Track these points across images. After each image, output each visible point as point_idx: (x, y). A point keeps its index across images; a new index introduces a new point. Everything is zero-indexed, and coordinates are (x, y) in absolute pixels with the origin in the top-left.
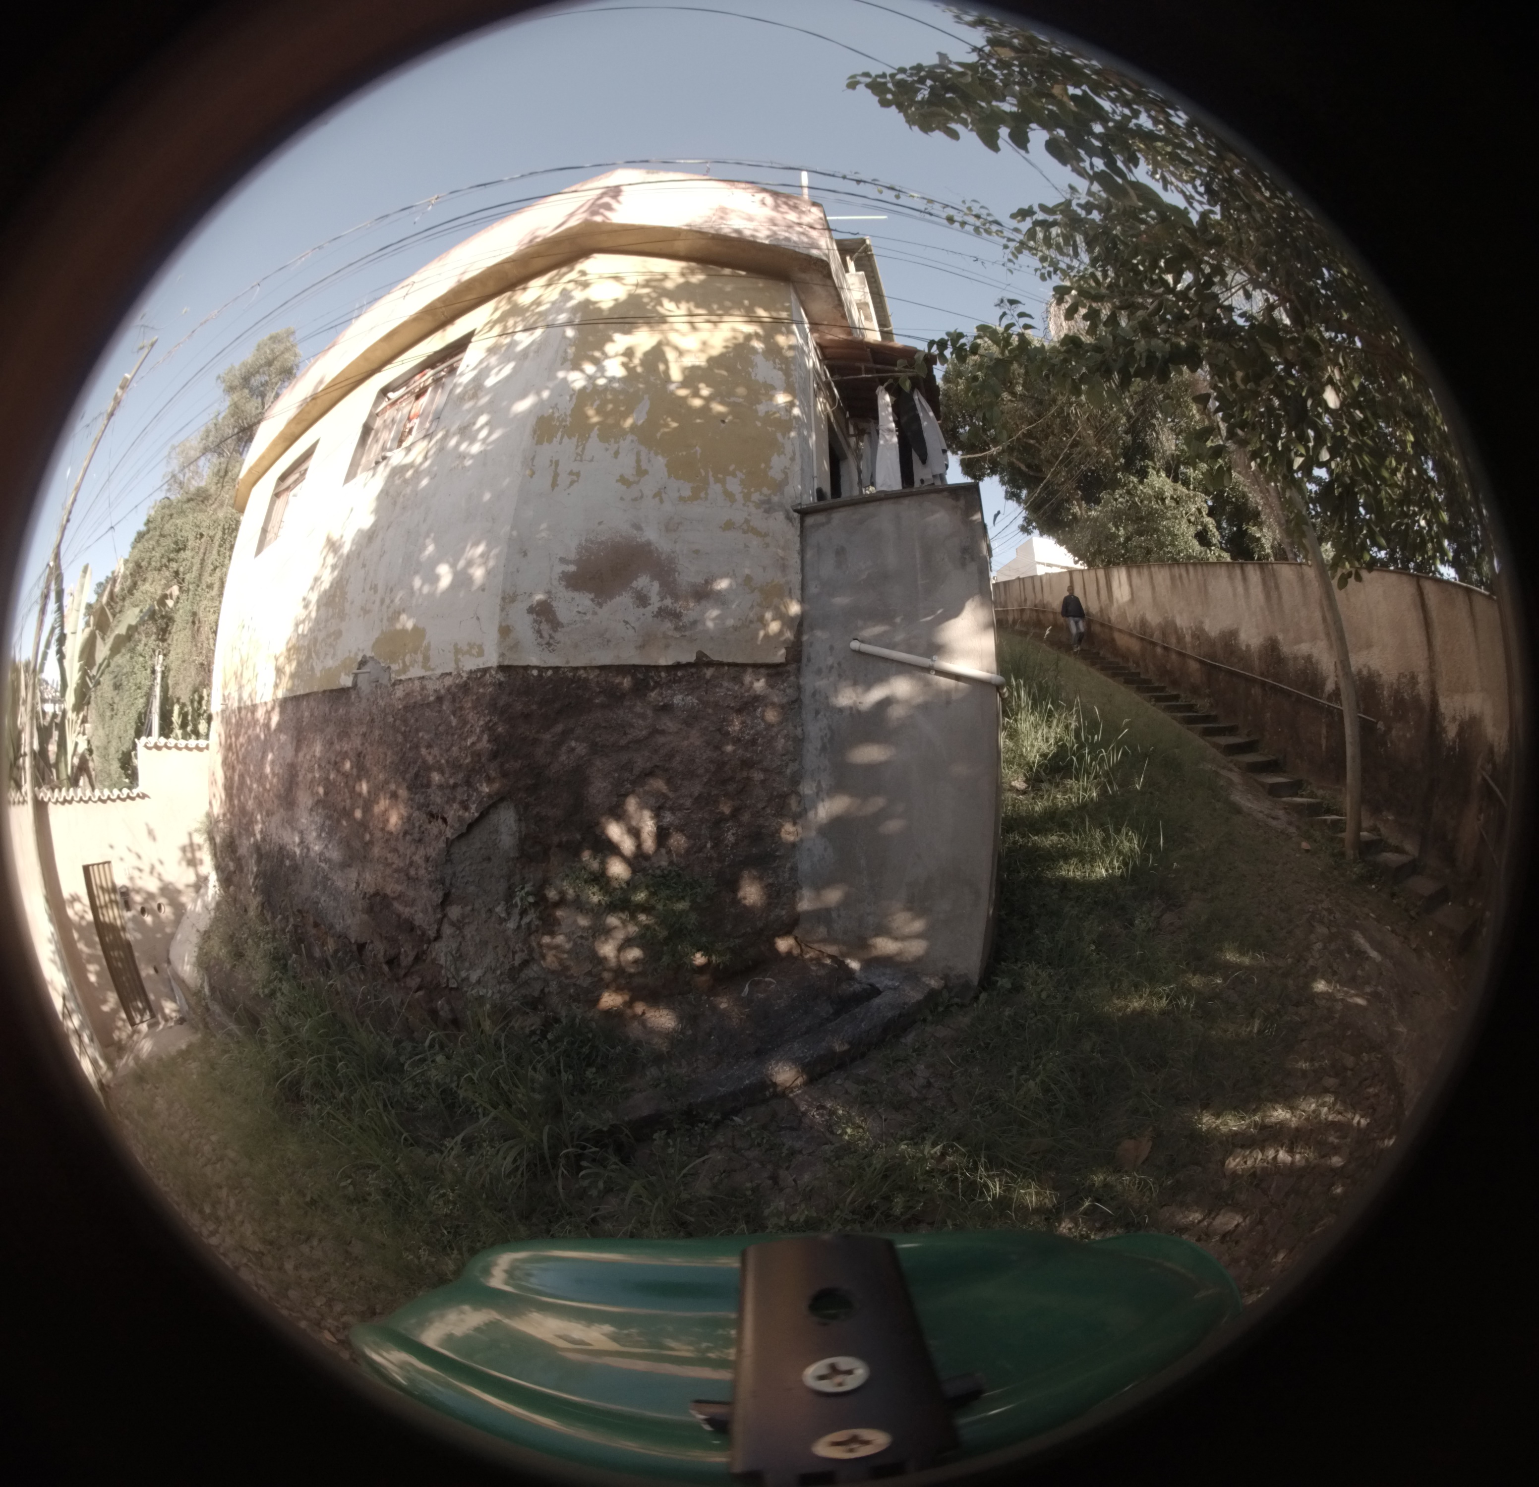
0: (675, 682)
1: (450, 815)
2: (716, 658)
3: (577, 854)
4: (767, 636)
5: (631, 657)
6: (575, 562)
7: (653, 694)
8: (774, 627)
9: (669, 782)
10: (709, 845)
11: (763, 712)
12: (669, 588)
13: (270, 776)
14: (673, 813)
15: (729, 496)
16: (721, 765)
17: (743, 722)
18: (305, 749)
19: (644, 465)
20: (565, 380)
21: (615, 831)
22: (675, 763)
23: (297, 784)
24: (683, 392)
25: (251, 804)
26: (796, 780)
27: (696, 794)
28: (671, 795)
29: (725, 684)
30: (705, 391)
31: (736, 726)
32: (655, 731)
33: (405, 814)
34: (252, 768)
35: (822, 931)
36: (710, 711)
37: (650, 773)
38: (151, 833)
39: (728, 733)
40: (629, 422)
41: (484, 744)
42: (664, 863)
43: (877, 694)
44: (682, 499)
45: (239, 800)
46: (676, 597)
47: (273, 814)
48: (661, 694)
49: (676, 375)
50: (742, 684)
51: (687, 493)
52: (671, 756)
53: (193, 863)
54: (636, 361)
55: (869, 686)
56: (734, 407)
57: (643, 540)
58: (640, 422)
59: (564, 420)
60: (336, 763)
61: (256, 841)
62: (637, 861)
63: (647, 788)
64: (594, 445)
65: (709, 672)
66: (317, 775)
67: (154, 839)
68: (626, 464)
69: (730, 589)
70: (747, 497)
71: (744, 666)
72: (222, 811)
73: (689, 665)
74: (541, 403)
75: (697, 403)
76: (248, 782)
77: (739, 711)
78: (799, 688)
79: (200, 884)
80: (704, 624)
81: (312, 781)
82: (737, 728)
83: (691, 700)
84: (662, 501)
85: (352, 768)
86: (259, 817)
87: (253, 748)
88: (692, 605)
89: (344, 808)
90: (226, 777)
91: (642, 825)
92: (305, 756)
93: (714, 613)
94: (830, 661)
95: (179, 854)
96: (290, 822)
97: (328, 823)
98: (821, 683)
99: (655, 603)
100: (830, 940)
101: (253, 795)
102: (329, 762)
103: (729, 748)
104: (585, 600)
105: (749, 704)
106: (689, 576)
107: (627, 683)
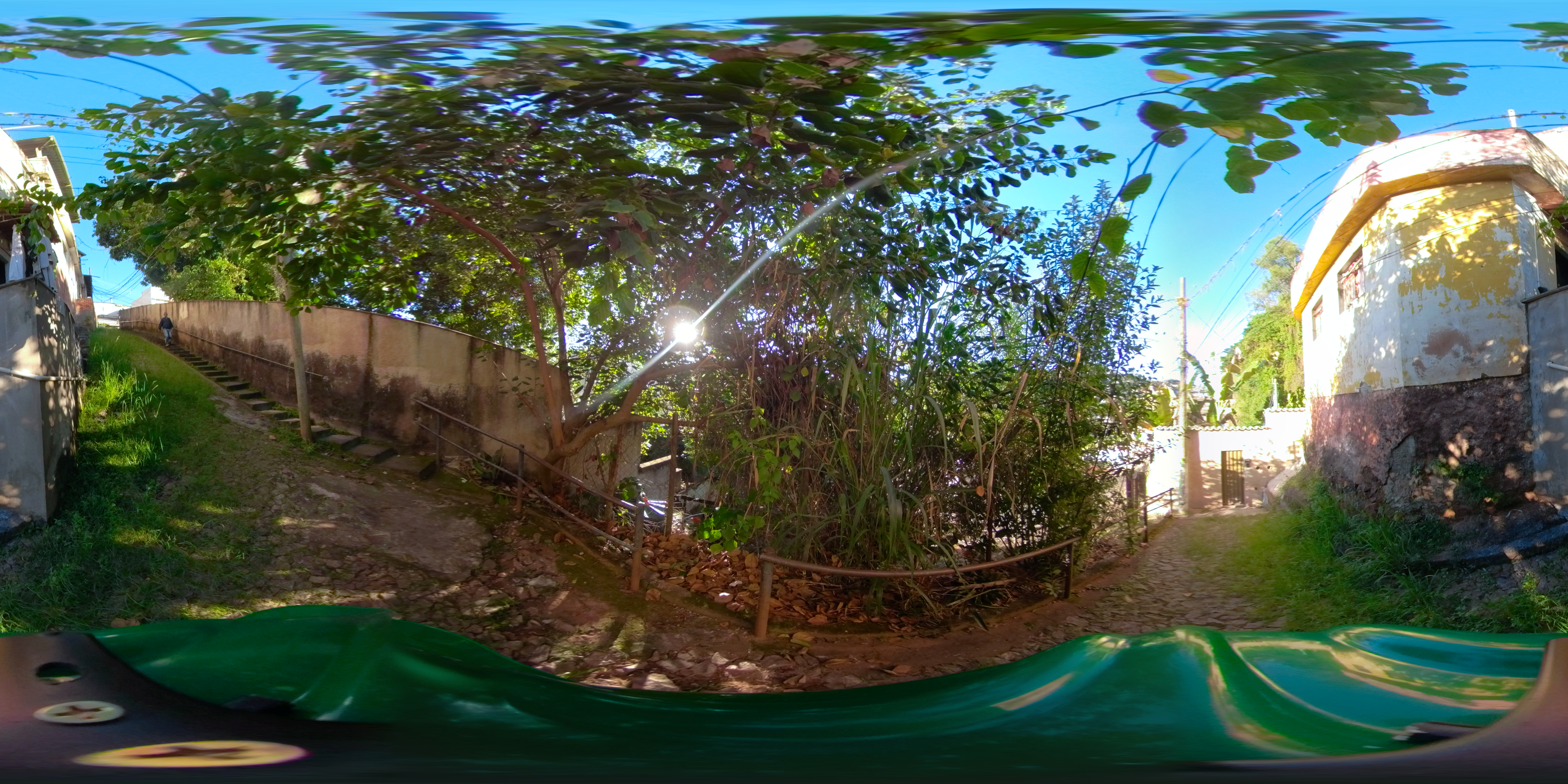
0: (1473, 387)
1: (1393, 440)
2: (1490, 375)
3: (1437, 456)
4: (1512, 363)
5: (1455, 379)
6: (1428, 343)
7: (1464, 393)
8: (1516, 358)
9: (1473, 427)
10: (1492, 453)
11: (1513, 396)
12: (1467, 348)
14: (1476, 440)
15: (1489, 302)
16: (1495, 420)
17: (1504, 401)
19: (1449, 296)
20: (1404, 265)
21: (1451, 447)
22: (1476, 420)
24: (1460, 257)
26: (1530, 425)
27: (1485, 432)
28: (1474, 433)
29: (1495, 386)
30: (1471, 254)
31: (1501, 403)
32: (1466, 408)
35: (1544, 491)
36: (1489, 398)
37: (1466, 424)
39: (1498, 406)
40: (1438, 278)
41: (1402, 415)
42: (1473, 460)
43: (1558, 386)
44: (1468, 308)
46: (1471, 352)
48: (1468, 392)
49: (1455, 249)
50: (1503, 385)
51: (1470, 305)
52: (1474, 417)
54: (1434, 247)
55: (1555, 383)
56: (1486, 258)
57: (1454, 329)
58: (1443, 277)
59: (1410, 284)
62: (1461, 459)
63: (1464, 430)
64: (1425, 292)
65: (1488, 382)
68: (1441, 297)
69: (1494, 345)
70: (1498, 301)
71: (1503, 378)
73: (1479, 379)
74: (1398, 278)
75: (1468, 260)
77: (1502, 397)
78: (1529, 384)
80: (1484, 361)
83: (1482, 394)
84: (1459, 311)
88: (1478, 354)
91: (1463, 444)
93: (1488, 356)
94: (1541, 371)
98: (1537, 382)
99: (1462, 355)
100: (1547, 495)
103: (1498, 413)
104: (1434, 358)
105: (1507, 394)
106: (1475, 341)
107: (1454, 389)
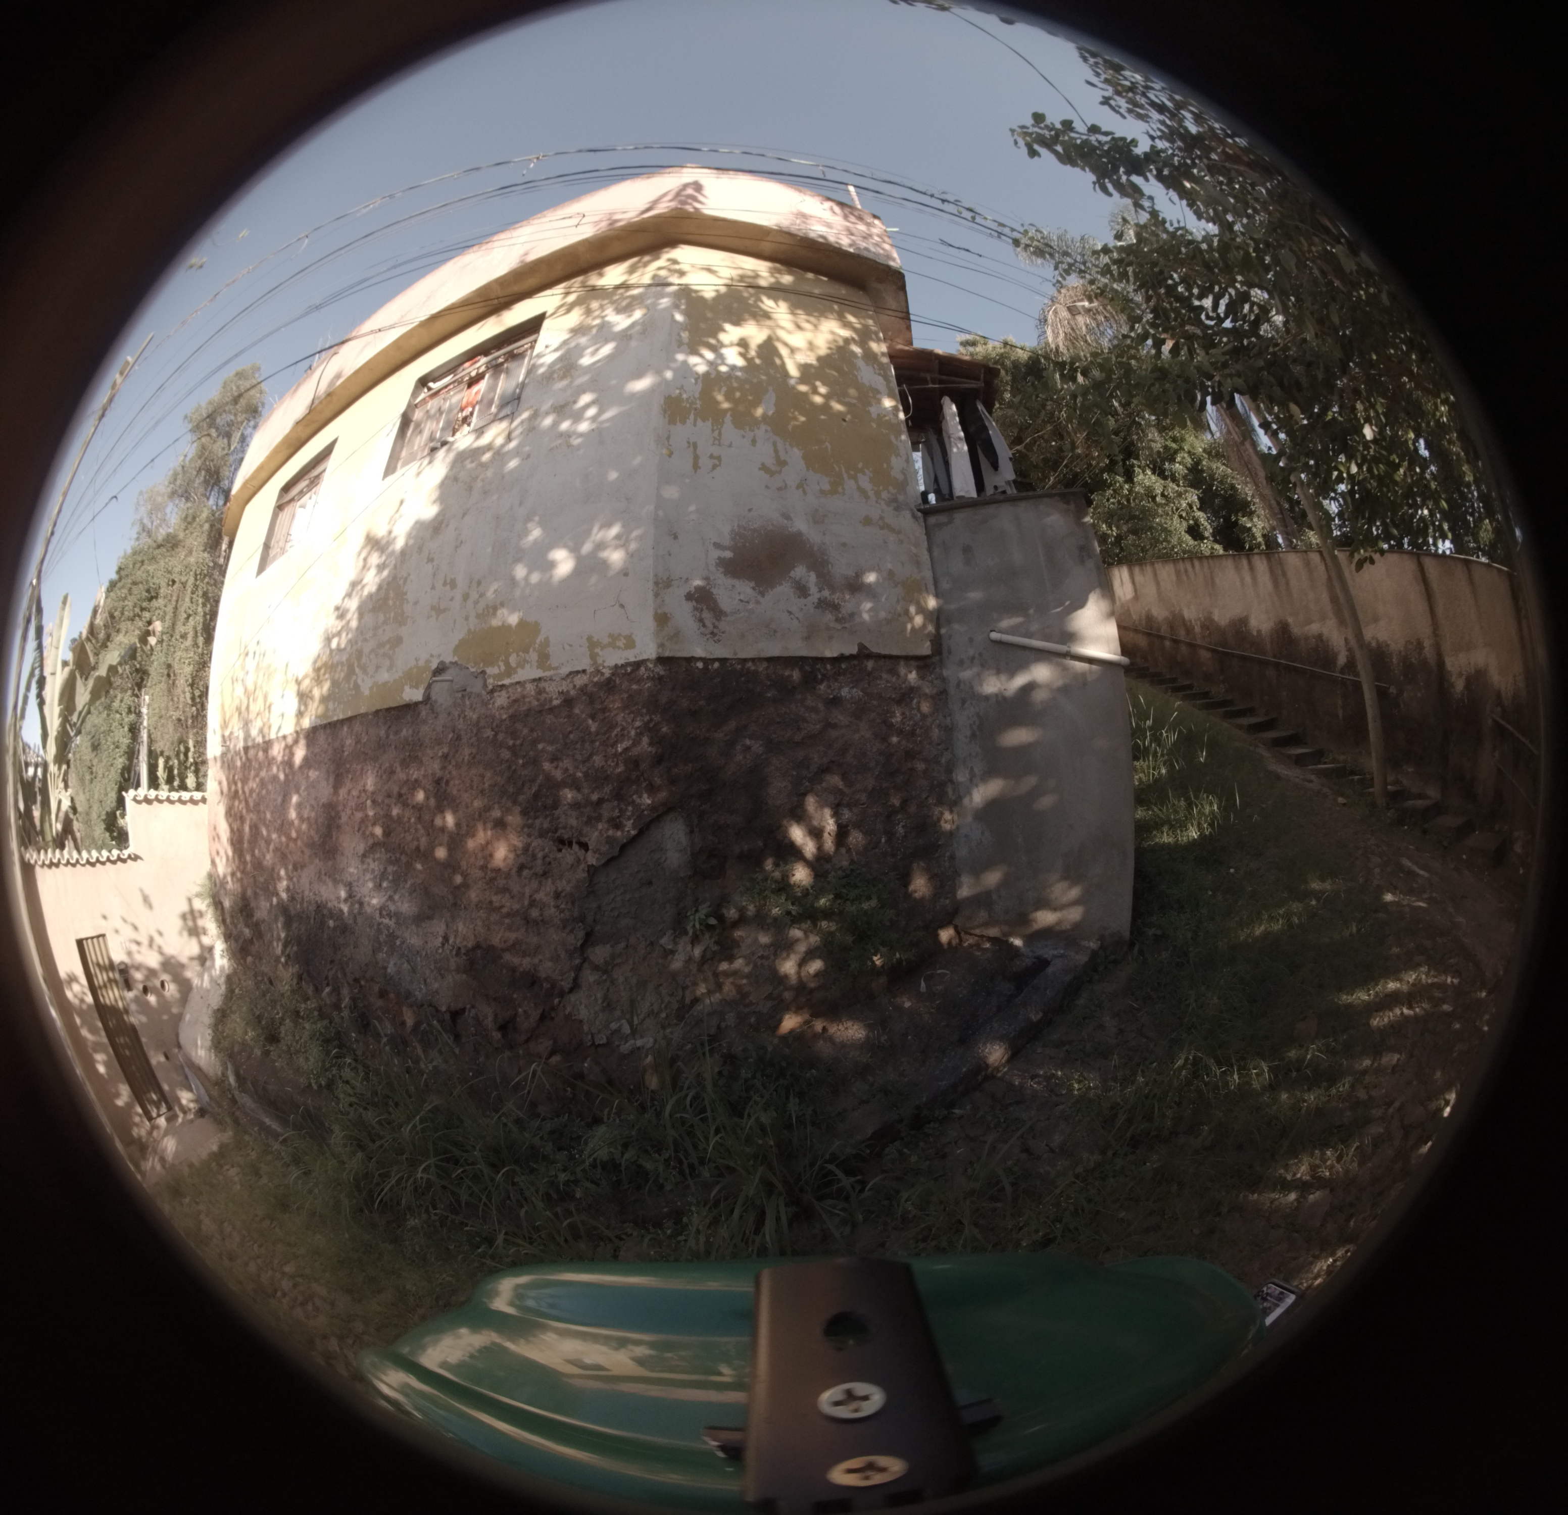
0: (839, 674)
1: (593, 837)
2: (875, 650)
3: (757, 863)
4: (913, 628)
5: (798, 648)
6: (733, 549)
7: (822, 687)
8: (918, 620)
9: (844, 777)
10: (883, 840)
11: (919, 702)
12: (825, 580)
13: (296, 822)
14: (851, 810)
15: (863, 493)
16: (889, 757)
17: (903, 714)
18: (348, 784)
19: (783, 457)
20: (685, 363)
21: (797, 834)
22: (848, 758)
23: (339, 827)
25: (269, 859)
26: (948, 768)
27: (870, 788)
28: (846, 790)
29: (885, 676)
31: (897, 718)
32: (825, 726)
33: (520, 845)
34: (268, 816)
36: (875, 703)
37: (825, 770)
38: (146, 899)
39: (892, 725)
40: (759, 412)
41: (643, 747)
42: (845, 863)
43: (1020, 680)
44: (822, 492)
45: (253, 855)
46: (833, 589)
47: (303, 867)
48: (829, 687)
50: (899, 676)
51: (826, 486)
52: (844, 750)
53: (195, 932)
54: (752, 353)
55: (1012, 673)
57: (795, 530)
58: (770, 413)
59: (693, 403)
60: (400, 795)
61: (281, 903)
62: (819, 865)
63: (824, 785)
64: (729, 430)
65: (870, 664)
66: (371, 813)
67: (150, 907)
68: (765, 452)
69: (877, 582)
70: (878, 495)
71: (898, 659)
72: (229, 870)
73: (852, 657)
74: (664, 383)
75: (818, 399)
76: (265, 832)
77: (899, 702)
78: (947, 678)
79: (204, 957)
80: (861, 616)
81: (362, 821)
82: (899, 719)
83: (857, 693)
84: (805, 493)
85: (427, 798)
86: (282, 873)
87: (268, 792)
88: (847, 597)
89: (418, 849)
90: (232, 830)
91: (823, 824)
92: (349, 792)
93: (868, 606)
94: (973, 650)
95: (179, 923)
96: (334, 875)
97: (390, 869)
98: (966, 673)
99: (815, 594)
100: (991, 922)
101: (272, 847)
102: (389, 796)
103: (894, 740)
104: (745, 588)
105: (906, 696)
106: (841, 568)
107: (796, 675)
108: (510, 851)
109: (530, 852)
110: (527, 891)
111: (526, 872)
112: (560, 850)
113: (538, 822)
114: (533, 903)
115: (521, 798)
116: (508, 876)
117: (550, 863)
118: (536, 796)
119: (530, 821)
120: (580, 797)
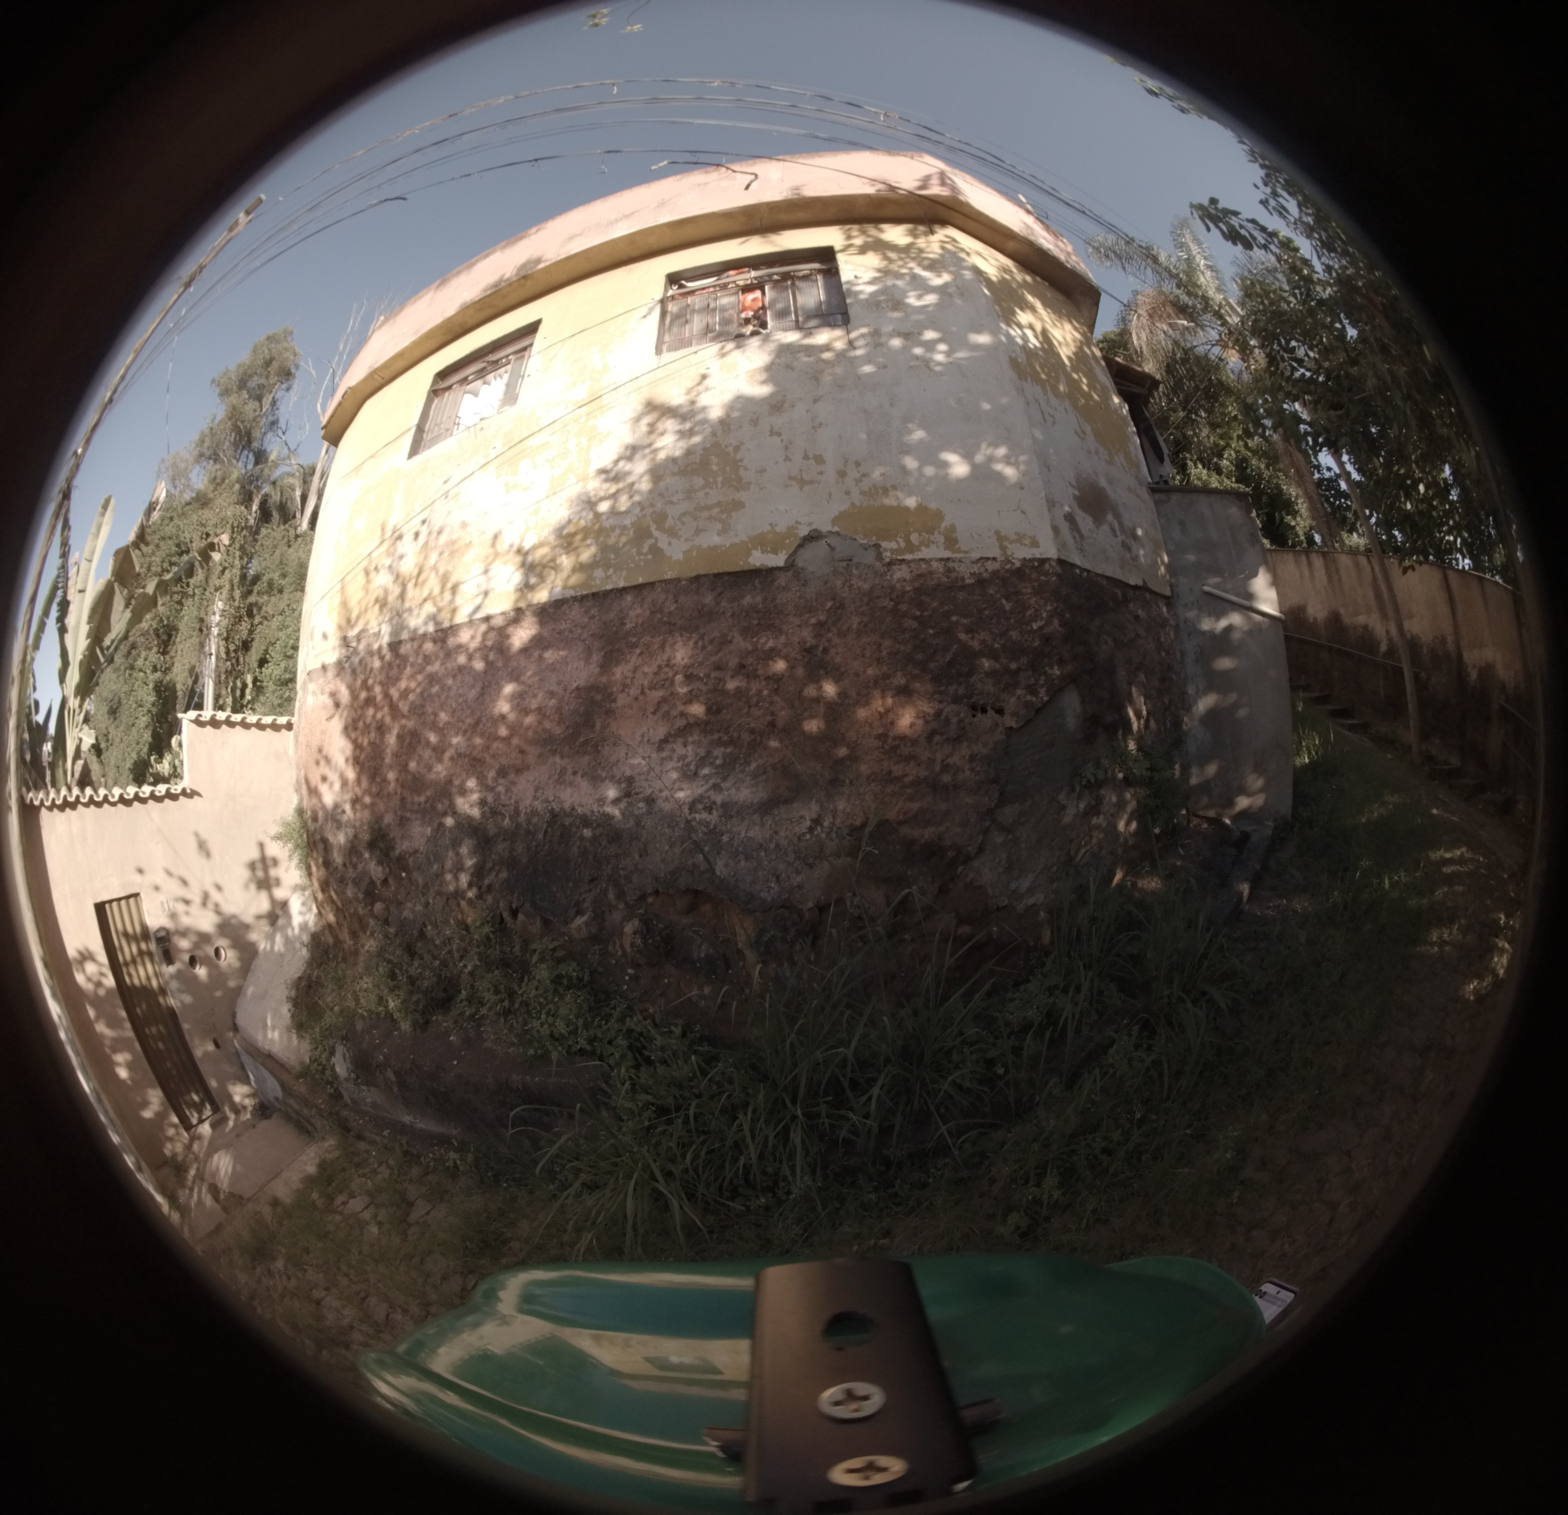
67: (208, 854)
95: (247, 872)
98: (1190, 614)
108: (918, 717)
109: (943, 717)
110: (939, 756)
111: (937, 738)
112: (974, 716)
113: (952, 689)
114: (945, 767)
115: (932, 665)
116: (914, 742)
117: (963, 729)
118: (950, 664)
119: (942, 688)
120: (997, 666)
